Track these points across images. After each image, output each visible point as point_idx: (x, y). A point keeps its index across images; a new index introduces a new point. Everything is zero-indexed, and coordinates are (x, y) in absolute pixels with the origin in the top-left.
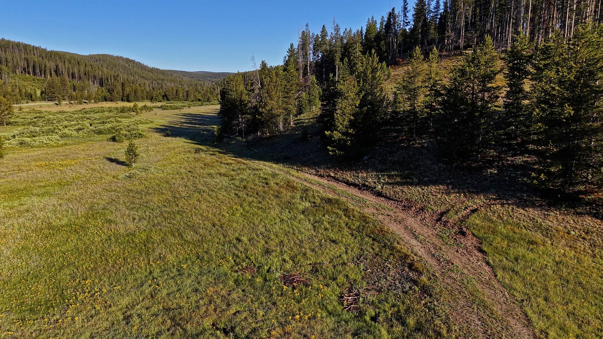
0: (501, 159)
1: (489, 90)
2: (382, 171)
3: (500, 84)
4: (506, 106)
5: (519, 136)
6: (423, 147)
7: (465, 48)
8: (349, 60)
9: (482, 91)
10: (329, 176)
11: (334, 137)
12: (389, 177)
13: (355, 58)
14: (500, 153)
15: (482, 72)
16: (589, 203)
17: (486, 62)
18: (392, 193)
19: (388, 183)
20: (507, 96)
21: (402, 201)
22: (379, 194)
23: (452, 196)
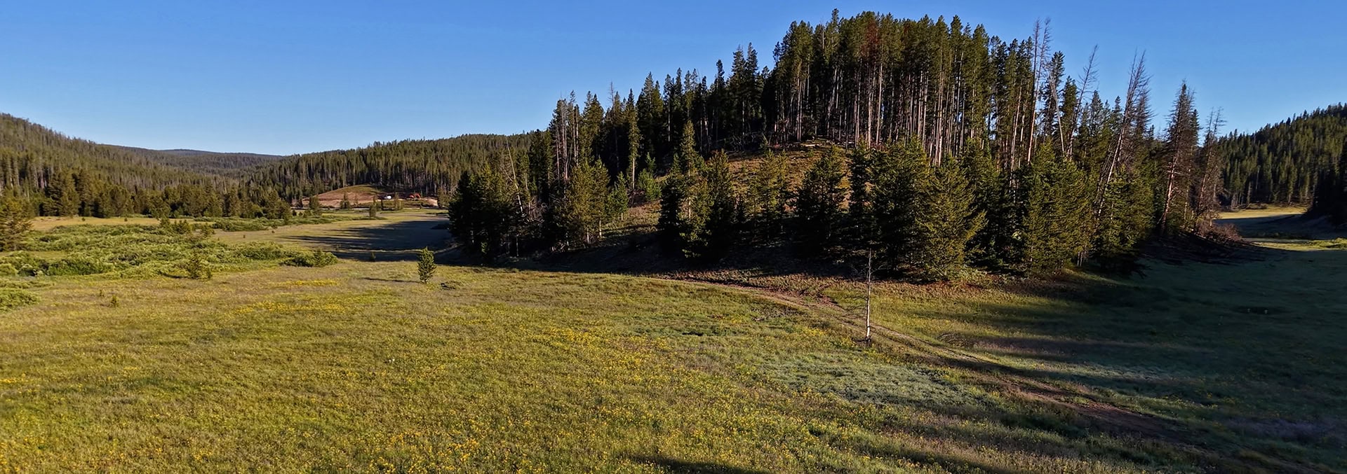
0: (847, 252)
1: (836, 191)
2: (744, 268)
3: (846, 186)
4: (852, 207)
5: (862, 234)
6: (777, 247)
7: (804, 139)
8: (679, 156)
9: (829, 192)
10: (688, 278)
11: (690, 239)
12: (752, 272)
13: (687, 154)
14: (846, 248)
15: (830, 176)
16: (909, 276)
17: (833, 167)
18: (759, 283)
19: (752, 277)
20: (851, 198)
21: (768, 287)
22: (747, 285)
23: (809, 280)
